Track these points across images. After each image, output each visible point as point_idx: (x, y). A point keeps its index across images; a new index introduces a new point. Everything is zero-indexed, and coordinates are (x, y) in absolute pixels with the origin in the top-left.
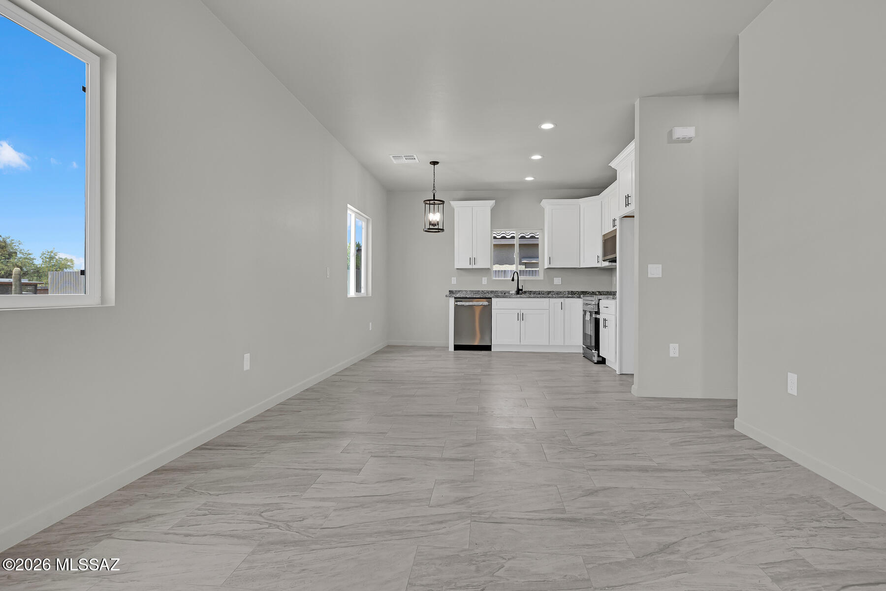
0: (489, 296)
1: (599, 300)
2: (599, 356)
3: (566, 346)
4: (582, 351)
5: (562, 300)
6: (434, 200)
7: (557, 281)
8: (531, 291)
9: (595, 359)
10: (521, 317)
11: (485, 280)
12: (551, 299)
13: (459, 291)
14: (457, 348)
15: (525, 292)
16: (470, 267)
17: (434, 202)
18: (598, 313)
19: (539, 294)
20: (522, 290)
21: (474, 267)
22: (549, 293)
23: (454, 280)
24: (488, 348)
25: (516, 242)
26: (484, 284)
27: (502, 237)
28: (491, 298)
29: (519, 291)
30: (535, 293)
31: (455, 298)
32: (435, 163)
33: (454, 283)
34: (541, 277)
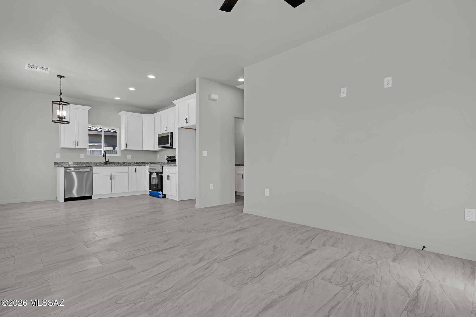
0: (91, 165)
1: (163, 167)
2: (163, 194)
3: (138, 191)
4: (148, 193)
5: (135, 167)
6: (61, 101)
7: (128, 157)
8: (113, 163)
9: (161, 196)
10: (112, 177)
11: (82, 156)
12: (129, 167)
13: (63, 163)
14: (66, 200)
15: (110, 163)
16: (74, 147)
17: (61, 103)
18: (162, 173)
19: (118, 164)
20: (108, 162)
21: (77, 147)
22: (124, 163)
23: (58, 156)
24: (90, 197)
25: (103, 134)
26: (82, 158)
27: (95, 130)
28: (92, 167)
29: (106, 163)
30: (116, 163)
31: (65, 167)
32: (61, 77)
33: (58, 157)
34: (119, 154)
